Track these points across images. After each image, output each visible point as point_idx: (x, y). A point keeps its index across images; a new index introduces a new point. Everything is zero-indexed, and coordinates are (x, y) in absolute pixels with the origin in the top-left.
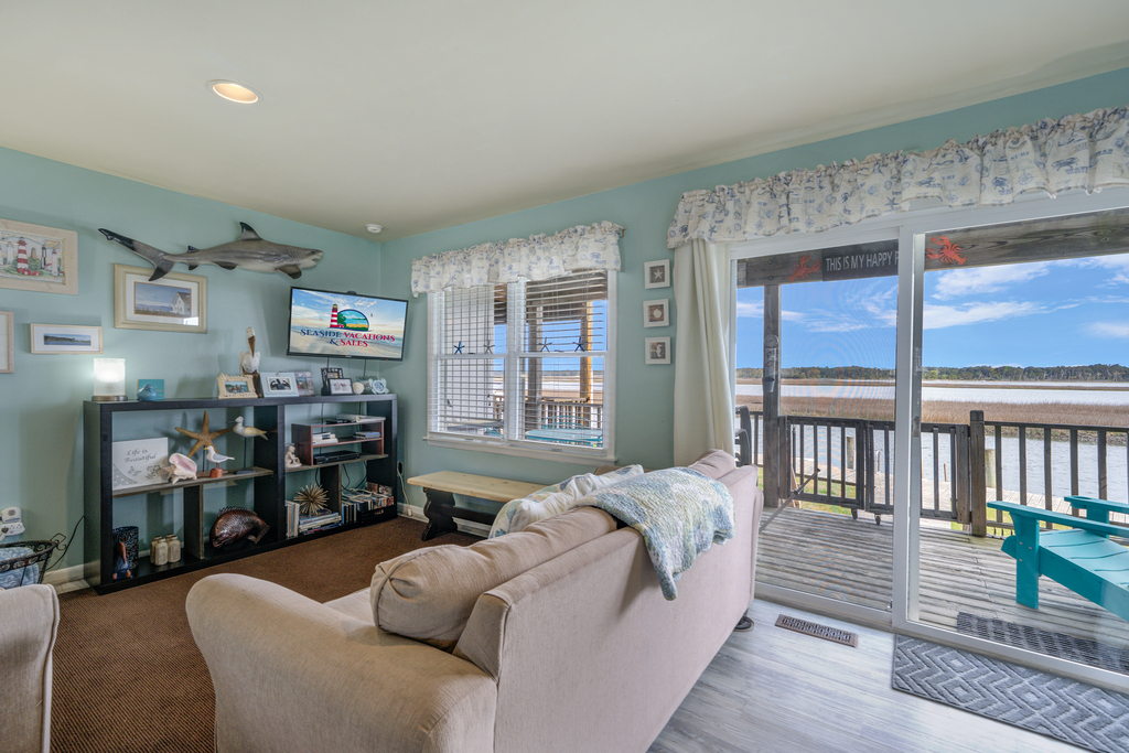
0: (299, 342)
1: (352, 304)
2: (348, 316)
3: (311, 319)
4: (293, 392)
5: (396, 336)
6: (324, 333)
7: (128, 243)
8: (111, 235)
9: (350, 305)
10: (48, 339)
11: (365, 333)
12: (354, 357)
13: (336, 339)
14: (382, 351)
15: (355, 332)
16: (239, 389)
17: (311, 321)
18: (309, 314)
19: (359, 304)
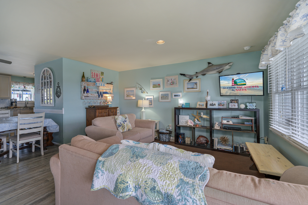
0: (223, 92)
2: (238, 81)
3: (226, 84)
5: (259, 85)
6: (230, 88)
7: (184, 75)
8: (181, 74)
9: (238, 77)
10: (175, 96)
11: (245, 86)
12: (241, 96)
13: (234, 89)
14: (253, 92)
15: (241, 86)
17: (226, 85)
18: (226, 83)
19: (241, 76)
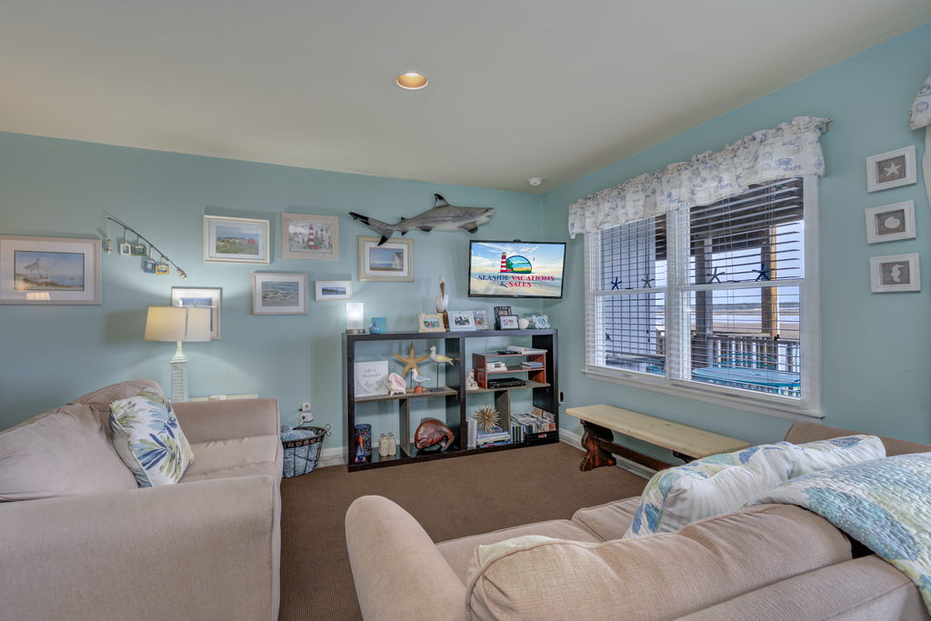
0: (478, 286)
1: (518, 251)
2: (515, 262)
3: (486, 266)
4: (472, 327)
5: (555, 276)
6: (496, 278)
7: (365, 220)
8: (356, 216)
9: (516, 251)
10: (325, 291)
11: (529, 275)
12: (520, 297)
13: (506, 282)
14: (544, 290)
15: (520, 275)
16: (433, 325)
17: (486, 268)
18: (485, 262)
19: (525, 250)
